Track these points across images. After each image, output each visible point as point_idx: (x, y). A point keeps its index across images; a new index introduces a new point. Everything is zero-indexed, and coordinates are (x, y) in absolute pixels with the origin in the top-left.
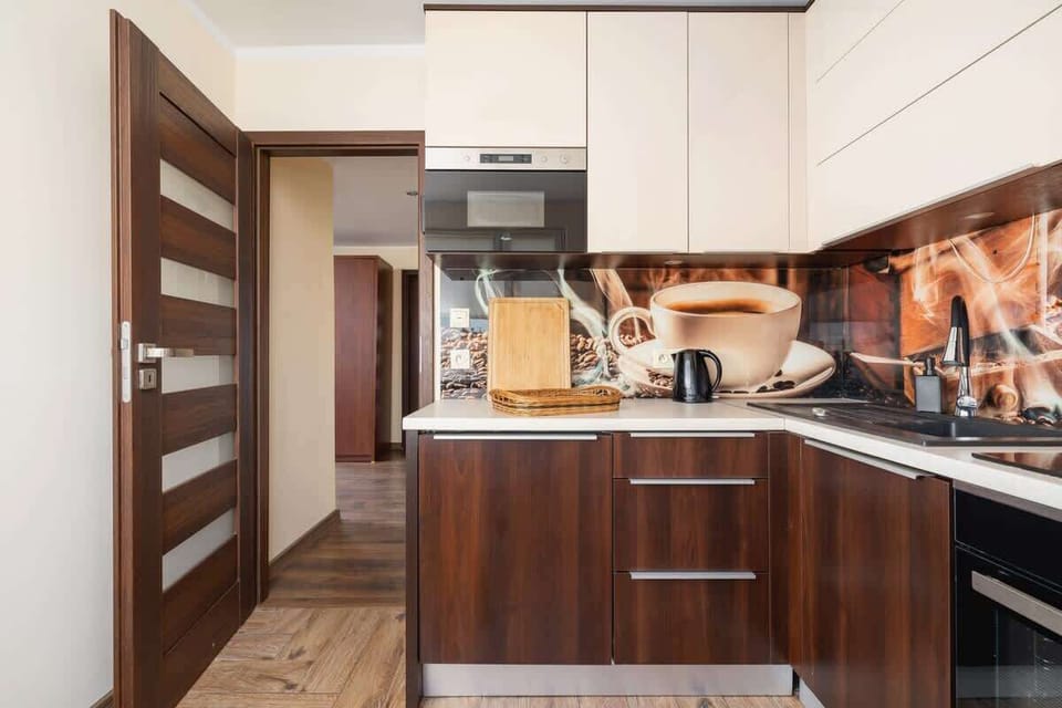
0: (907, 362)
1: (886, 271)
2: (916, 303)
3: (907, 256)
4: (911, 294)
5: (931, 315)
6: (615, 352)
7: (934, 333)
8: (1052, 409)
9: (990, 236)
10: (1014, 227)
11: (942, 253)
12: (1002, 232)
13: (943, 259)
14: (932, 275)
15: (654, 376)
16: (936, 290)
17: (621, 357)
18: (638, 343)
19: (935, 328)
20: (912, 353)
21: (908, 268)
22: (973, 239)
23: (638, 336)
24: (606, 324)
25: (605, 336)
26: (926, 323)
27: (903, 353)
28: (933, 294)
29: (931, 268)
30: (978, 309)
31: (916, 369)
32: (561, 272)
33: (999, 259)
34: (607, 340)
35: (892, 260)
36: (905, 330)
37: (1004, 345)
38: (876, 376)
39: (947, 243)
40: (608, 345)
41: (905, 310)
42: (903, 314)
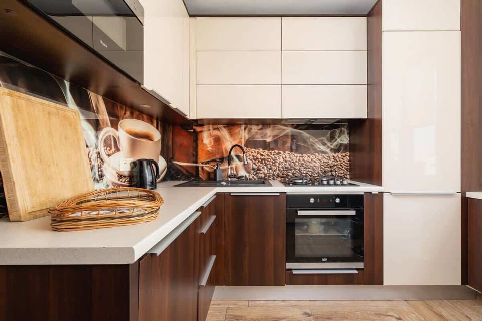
0: (201, 165)
1: (192, 131)
2: (204, 144)
3: (201, 127)
4: (202, 141)
5: (211, 149)
6: (101, 159)
7: (212, 155)
8: (244, 175)
9: (230, 128)
10: (236, 127)
11: (214, 129)
12: (233, 127)
13: (214, 131)
14: (210, 135)
15: (120, 176)
16: (212, 141)
17: (105, 164)
18: (113, 154)
19: (212, 153)
20: (203, 161)
21: (201, 132)
22: (224, 127)
23: (113, 149)
24: (97, 137)
25: (97, 148)
26: (209, 151)
27: (199, 161)
28: (211, 142)
29: (210, 134)
30: (226, 148)
31: (204, 167)
32: (67, 84)
33: (231, 134)
34: (98, 151)
35: (194, 127)
36: (200, 153)
37: (233, 159)
38: (187, 171)
39: (216, 127)
40: (99, 154)
41: (200, 147)
42: (199, 148)
